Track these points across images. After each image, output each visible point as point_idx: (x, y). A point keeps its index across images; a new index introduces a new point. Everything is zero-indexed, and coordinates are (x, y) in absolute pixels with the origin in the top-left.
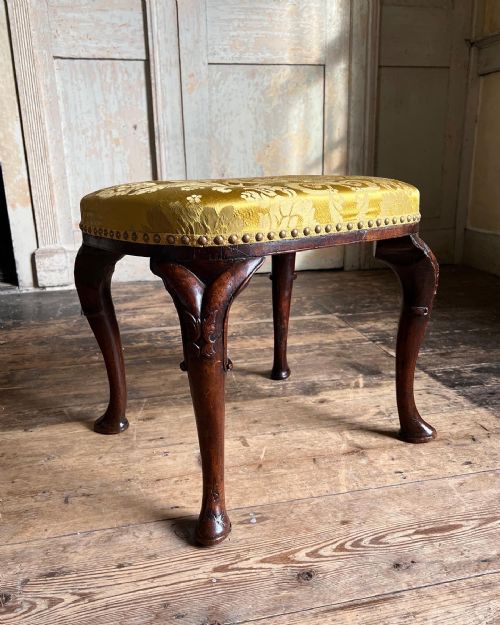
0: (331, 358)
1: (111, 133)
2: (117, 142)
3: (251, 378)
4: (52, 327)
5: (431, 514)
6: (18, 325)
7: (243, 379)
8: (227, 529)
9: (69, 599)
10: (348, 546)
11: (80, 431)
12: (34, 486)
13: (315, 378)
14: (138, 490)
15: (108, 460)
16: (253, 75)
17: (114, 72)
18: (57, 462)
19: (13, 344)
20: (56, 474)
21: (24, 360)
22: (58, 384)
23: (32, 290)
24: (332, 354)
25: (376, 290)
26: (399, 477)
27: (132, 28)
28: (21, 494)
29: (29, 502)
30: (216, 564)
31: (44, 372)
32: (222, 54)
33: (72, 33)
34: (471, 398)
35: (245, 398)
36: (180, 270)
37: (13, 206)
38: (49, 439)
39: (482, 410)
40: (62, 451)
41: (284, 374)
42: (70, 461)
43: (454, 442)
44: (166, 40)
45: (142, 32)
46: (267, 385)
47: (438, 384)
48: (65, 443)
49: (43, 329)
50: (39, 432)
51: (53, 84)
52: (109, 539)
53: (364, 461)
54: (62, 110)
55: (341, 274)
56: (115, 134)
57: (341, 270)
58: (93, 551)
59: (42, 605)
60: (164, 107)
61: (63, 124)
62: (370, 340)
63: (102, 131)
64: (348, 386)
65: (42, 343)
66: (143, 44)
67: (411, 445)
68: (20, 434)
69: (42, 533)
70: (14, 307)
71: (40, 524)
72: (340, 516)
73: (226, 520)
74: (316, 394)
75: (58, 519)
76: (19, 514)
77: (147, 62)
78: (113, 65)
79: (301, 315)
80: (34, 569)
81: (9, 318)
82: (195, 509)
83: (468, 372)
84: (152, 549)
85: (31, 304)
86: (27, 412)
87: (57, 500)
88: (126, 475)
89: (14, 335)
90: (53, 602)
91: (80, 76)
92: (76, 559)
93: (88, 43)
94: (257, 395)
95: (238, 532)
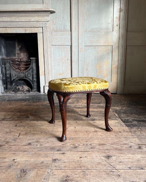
0: (102, 114)
1: (62, 61)
2: (64, 63)
3: (82, 116)
4: (46, 102)
5: (103, 142)
6: (39, 101)
7: (80, 116)
8: (66, 139)
9: (39, 145)
10: (85, 145)
11: (46, 123)
12: (37, 130)
13: (95, 118)
14: (54, 133)
15: (50, 128)
16: (95, 48)
17: (64, 48)
18: (41, 127)
19: (37, 105)
20: (41, 129)
21: (39, 109)
22: (44, 114)
23: (43, 94)
24: (102, 113)
25: (122, 99)
26: (101, 136)
27: (68, 39)
28: (34, 131)
29: (36, 132)
30: (62, 144)
31: (42, 111)
32: (88, 44)
33: (56, 40)
34: (126, 125)
35: (79, 120)
36: (60, 96)
37: (41, 76)
38: (40, 123)
39: (127, 128)
40: (43, 125)
41: (89, 116)
42: (43, 127)
43: (116, 132)
44: (76, 41)
45: (70, 40)
46: (84, 118)
47: (122, 122)
48: (43, 124)
49: (44, 103)
50: (39, 122)
51: (51, 51)
52: (47, 139)
53: (96, 133)
54: (52, 56)
55: (115, 95)
56: (63, 61)
57: (116, 94)
58: (44, 140)
59: (35, 145)
60: (74, 55)
61: (53, 59)
62: (113, 111)
63: (61, 60)
64: (102, 120)
65: (43, 106)
66: (71, 42)
67: (107, 132)
68: (36, 122)
69: (37, 137)
70: (39, 97)
71: (37, 135)
72: (86, 141)
73: (66, 138)
74: (94, 121)
75: (40, 135)
76: (34, 134)
77: (71, 46)
78: (64, 47)
79: (100, 104)
80: (35, 141)
81: (37, 100)
82: (61, 136)
83: (131, 120)
84: (53, 141)
85: (43, 97)
86: (38, 118)
87: (40, 132)
88: (52, 130)
89: (38, 103)
90: (36, 145)
91: (57, 49)
92: (41, 140)
93: (59, 42)
94: (82, 120)
95: (67, 141)
